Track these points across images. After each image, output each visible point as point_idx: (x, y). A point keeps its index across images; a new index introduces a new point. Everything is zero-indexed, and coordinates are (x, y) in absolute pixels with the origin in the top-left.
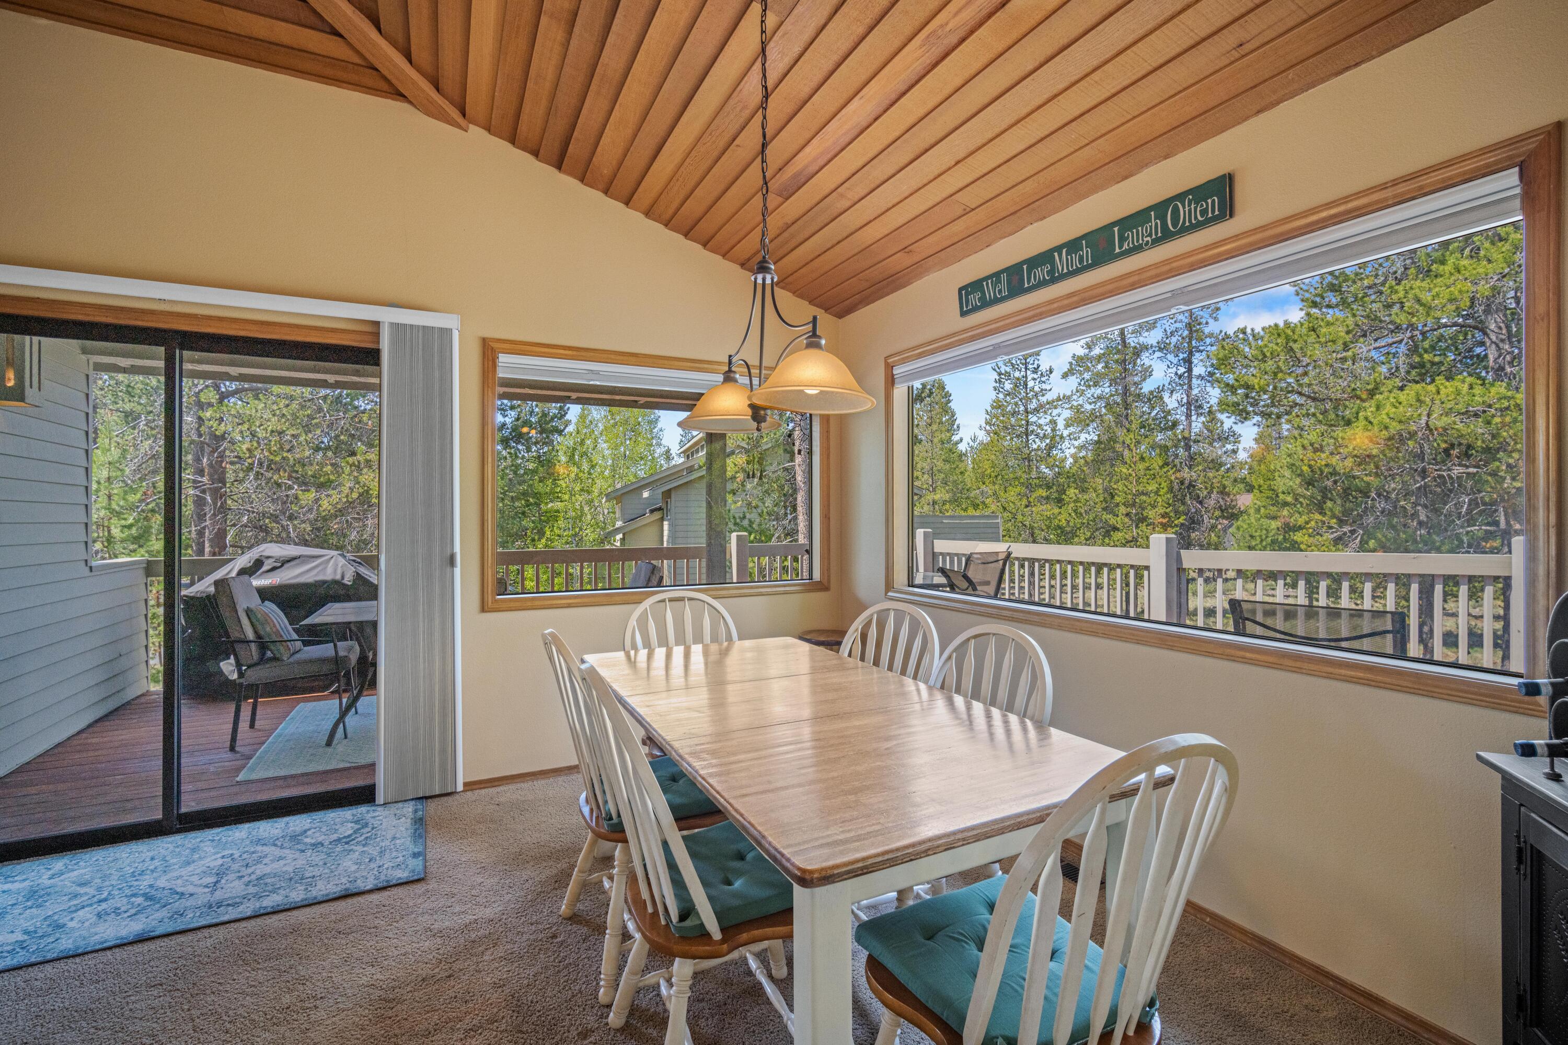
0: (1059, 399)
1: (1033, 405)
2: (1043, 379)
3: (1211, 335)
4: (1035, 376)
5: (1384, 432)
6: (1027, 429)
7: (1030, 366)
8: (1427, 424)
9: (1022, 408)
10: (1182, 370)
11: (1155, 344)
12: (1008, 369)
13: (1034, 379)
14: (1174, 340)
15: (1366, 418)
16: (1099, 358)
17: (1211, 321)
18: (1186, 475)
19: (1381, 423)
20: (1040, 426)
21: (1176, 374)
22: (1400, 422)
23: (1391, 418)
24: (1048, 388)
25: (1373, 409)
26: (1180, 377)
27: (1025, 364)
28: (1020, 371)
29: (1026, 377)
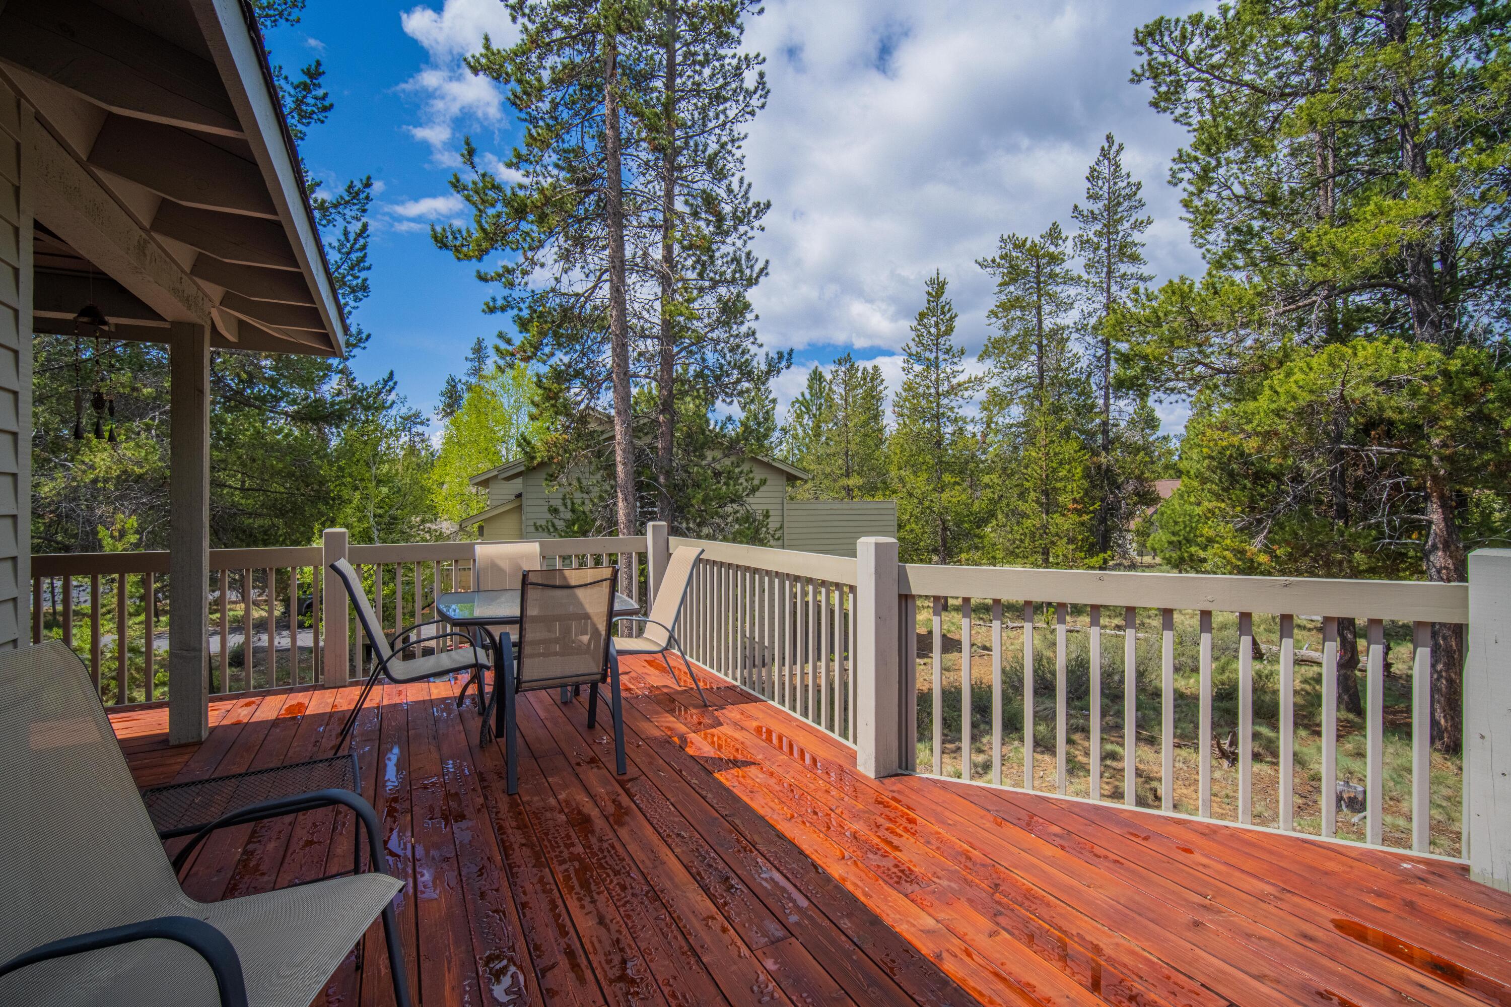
0: (970, 381)
1: (945, 387)
2: (955, 360)
4: (947, 357)
5: (1293, 404)
6: (938, 412)
7: (941, 347)
8: (1342, 394)
9: (932, 391)
10: (1100, 352)
11: (1072, 325)
12: (919, 350)
13: (946, 360)
14: (1093, 321)
15: (1271, 387)
16: (1014, 340)
18: (1103, 460)
19: (1287, 392)
20: (952, 409)
21: (1095, 356)
22: (1311, 392)
23: (1300, 387)
24: (960, 369)
25: (1281, 376)
26: (1099, 359)
27: (937, 344)
28: (931, 351)
29: (937, 358)
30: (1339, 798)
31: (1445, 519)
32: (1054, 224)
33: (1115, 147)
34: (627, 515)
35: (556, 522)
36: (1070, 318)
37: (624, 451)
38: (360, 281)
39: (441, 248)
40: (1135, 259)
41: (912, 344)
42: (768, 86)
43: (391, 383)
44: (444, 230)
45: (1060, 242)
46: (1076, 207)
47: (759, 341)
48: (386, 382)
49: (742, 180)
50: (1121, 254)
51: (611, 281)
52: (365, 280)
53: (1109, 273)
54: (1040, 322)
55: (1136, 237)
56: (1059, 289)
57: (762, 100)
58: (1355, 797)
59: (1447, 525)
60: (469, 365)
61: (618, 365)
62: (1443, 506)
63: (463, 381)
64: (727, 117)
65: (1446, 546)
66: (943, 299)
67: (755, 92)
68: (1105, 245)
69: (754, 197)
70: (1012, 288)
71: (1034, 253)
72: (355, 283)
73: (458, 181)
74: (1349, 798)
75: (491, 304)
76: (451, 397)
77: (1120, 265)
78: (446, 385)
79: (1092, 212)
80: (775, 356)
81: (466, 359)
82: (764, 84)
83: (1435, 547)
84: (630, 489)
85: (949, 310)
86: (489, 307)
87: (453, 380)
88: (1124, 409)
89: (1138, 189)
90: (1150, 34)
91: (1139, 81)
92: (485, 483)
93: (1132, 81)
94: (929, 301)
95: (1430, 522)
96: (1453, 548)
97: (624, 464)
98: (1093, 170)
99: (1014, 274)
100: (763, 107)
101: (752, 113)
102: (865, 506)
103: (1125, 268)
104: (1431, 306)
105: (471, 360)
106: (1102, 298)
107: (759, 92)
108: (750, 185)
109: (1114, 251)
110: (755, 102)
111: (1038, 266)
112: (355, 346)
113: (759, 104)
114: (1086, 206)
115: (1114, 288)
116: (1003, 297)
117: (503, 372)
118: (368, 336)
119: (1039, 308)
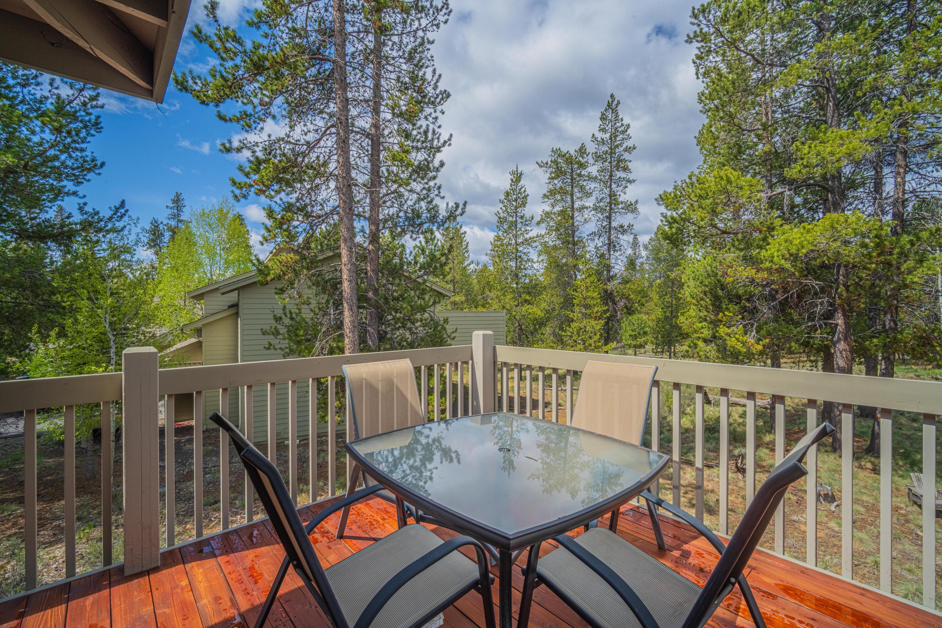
0: (537, 236)
1: (520, 240)
2: (527, 223)
3: (622, 203)
4: (522, 221)
6: (516, 256)
7: (519, 214)
9: (514, 242)
10: (605, 223)
11: (591, 206)
12: (505, 215)
13: (522, 223)
14: (601, 204)
16: (558, 213)
17: (622, 194)
18: (608, 287)
20: (525, 253)
21: (602, 225)
24: (530, 229)
26: (604, 227)
27: (516, 213)
28: (513, 217)
29: (516, 221)
30: (818, 495)
31: (845, 323)
32: (583, 144)
33: (615, 102)
34: (353, 322)
35: (279, 327)
36: (590, 202)
37: (349, 271)
38: (93, 118)
39: (181, 90)
40: (626, 169)
41: (500, 211)
42: (451, 7)
43: (123, 211)
44: (184, 74)
45: (585, 156)
46: (593, 135)
47: (442, 195)
48: (117, 209)
49: (434, 71)
50: (618, 167)
51: (338, 134)
52: (98, 117)
53: (611, 176)
54: (573, 203)
55: (626, 156)
56: (585, 183)
57: (446, 17)
58: (828, 494)
59: (846, 327)
60: (169, 211)
61: (345, 202)
62: (844, 315)
63: (165, 223)
64: (420, 25)
65: (846, 339)
66: (520, 184)
67: (441, 10)
68: (609, 160)
69: (442, 86)
70: (556, 181)
71: (569, 160)
72: (87, 118)
73: (200, 32)
74: (825, 494)
75: (228, 145)
76: (154, 234)
77: (617, 172)
78: (150, 225)
79: (603, 139)
80: (454, 206)
81: (167, 207)
82: (448, 5)
83: (839, 340)
84: (355, 301)
85: (524, 191)
86: (225, 148)
87: (156, 222)
88: (619, 257)
89: (628, 128)
90: (703, 11)
91: (691, 42)
92: (199, 297)
93: (686, 41)
94: (511, 185)
95: (837, 325)
96: (849, 340)
97: (350, 281)
98: (603, 114)
99: (559, 173)
100: (446, 22)
101: (438, 26)
102: (480, 315)
103: (620, 174)
104: (841, 199)
105: (171, 208)
106: (607, 191)
107: (444, 11)
108: (440, 76)
109: (614, 164)
110: (441, 18)
111: (572, 169)
112: (89, 170)
113: (443, 19)
114: (599, 135)
115: (614, 186)
116: (551, 186)
117: (238, 201)
118: (103, 164)
119: (572, 195)
